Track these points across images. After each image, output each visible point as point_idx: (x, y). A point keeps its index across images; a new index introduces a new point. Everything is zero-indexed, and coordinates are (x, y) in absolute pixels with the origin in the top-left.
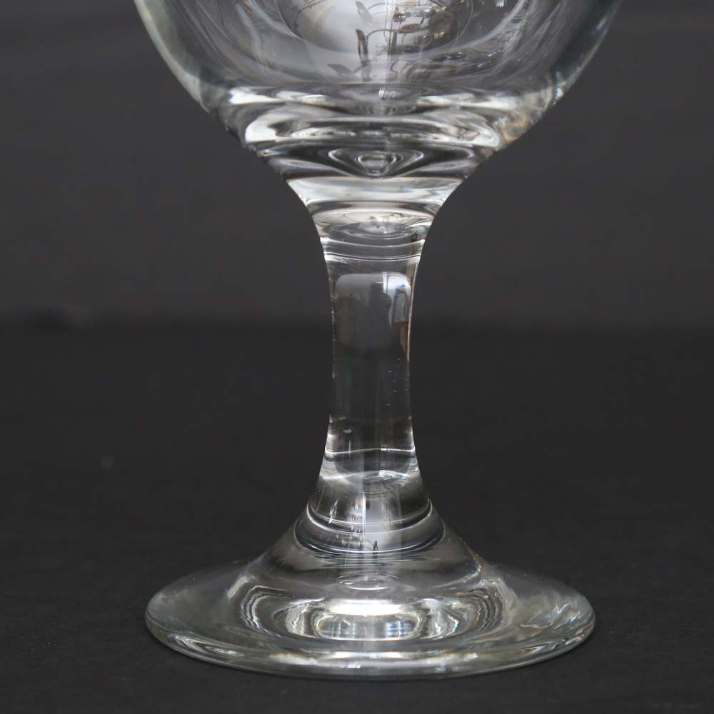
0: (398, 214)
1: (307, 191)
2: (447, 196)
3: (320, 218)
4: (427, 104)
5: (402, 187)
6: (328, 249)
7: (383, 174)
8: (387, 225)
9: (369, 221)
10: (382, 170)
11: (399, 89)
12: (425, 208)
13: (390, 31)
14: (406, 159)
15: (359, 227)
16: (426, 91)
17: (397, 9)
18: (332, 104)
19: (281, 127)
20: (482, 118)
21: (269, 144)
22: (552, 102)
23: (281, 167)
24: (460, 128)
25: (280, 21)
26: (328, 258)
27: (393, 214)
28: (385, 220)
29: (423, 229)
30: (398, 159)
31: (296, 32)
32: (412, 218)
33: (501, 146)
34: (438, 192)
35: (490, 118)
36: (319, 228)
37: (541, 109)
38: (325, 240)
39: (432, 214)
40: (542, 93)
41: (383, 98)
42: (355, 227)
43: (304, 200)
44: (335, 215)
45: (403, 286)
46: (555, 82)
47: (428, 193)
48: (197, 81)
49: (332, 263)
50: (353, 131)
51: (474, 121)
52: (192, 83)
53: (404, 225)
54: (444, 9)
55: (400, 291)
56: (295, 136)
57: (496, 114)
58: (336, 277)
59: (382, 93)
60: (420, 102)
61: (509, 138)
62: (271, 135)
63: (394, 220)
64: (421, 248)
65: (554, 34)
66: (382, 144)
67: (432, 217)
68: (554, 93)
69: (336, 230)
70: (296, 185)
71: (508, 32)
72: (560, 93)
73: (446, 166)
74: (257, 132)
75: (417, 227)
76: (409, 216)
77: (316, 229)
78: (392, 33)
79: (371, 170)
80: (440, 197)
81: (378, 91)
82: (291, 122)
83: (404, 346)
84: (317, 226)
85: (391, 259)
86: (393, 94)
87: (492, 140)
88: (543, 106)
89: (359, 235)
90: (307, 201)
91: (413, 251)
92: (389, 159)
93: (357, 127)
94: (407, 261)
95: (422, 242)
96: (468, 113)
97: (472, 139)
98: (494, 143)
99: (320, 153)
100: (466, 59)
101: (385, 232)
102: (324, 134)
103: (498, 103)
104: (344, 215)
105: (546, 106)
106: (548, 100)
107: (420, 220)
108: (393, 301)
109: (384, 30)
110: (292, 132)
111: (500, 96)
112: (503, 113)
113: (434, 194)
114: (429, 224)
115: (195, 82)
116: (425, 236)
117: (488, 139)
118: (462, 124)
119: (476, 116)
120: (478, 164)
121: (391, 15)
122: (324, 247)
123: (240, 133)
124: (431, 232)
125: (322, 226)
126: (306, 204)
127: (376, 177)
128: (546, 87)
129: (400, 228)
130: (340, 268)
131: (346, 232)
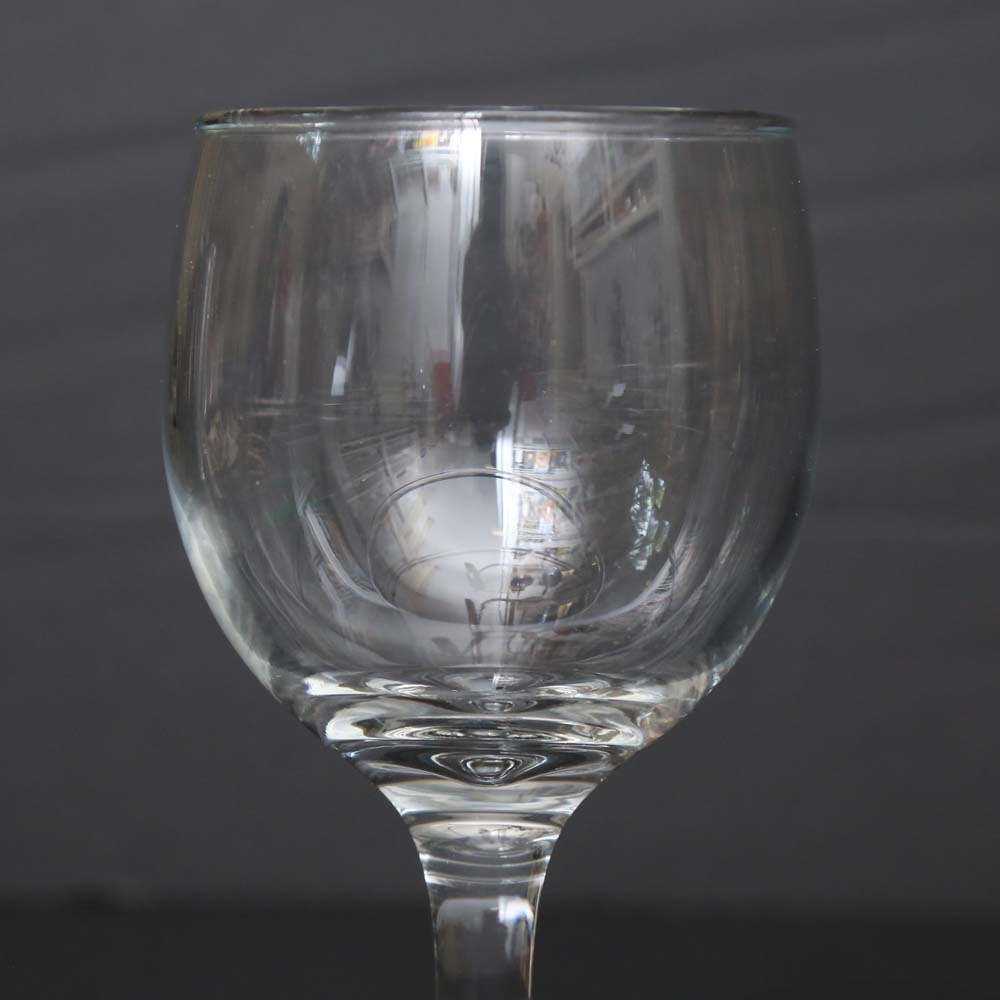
0: (516, 827)
1: (403, 799)
2: (578, 804)
3: (419, 832)
4: (552, 696)
5: (521, 795)
6: (429, 869)
7: (496, 780)
8: (503, 840)
9: (480, 835)
10: (497, 776)
11: (516, 674)
12: (552, 819)
13: (507, 600)
14: (526, 764)
15: (468, 843)
16: (551, 678)
17: (515, 570)
18: (434, 697)
19: (369, 725)
20: (621, 713)
21: (356, 745)
22: (707, 690)
23: (370, 771)
24: (593, 725)
25: (373, 590)
26: (430, 878)
27: (510, 827)
28: (501, 834)
29: (548, 843)
30: (517, 763)
31: (392, 601)
32: (535, 831)
33: (645, 744)
34: (569, 800)
35: (631, 713)
36: (418, 843)
37: (694, 700)
38: (424, 857)
39: (559, 825)
40: (695, 678)
41: (498, 688)
42: (463, 842)
43: (399, 809)
44: (438, 828)
45: (524, 913)
46: (710, 666)
47: (556, 802)
48: (267, 664)
49: (434, 886)
50: (460, 732)
51: (610, 716)
52: (260, 665)
53: (525, 839)
54: (571, 571)
55: (519, 920)
56: (388, 735)
57: (637, 708)
58: (438, 903)
59: (497, 678)
60: (543, 693)
61: (653, 735)
62: (358, 734)
63: (513, 833)
64: (546, 868)
65: (707, 606)
66: (498, 746)
67: (559, 830)
68: (710, 679)
69: (438, 846)
70: (389, 791)
71: (651, 604)
72: (717, 680)
73: (578, 770)
74: (340, 729)
75: (540, 842)
76: (531, 829)
77: (414, 844)
78: (509, 603)
79: (482, 776)
80: (570, 806)
81: (492, 678)
82: (383, 719)
83: (524, 975)
84: (415, 840)
85: (509, 881)
86: (510, 680)
87: (634, 739)
88: (696, 697)
89: (468, 853)
90: (402, 810)
91: (537, 870)
92: (505, 764)
93: (466, 727)
94: (528, 884)
95: (548, 858)
96: (604, 708)
97: (608, 737)
98: (637, 742)
99: (421, 756)
100: (599, 632)
101: (501, 849)
102: (424, 734)
103: (639, 694)
104: (449, 828)
105: (699, 697)
106: (702, 689)
107: (546, 833)
108: (510, 930)
109: (500, 599)
110: (385, 731)
111: (641, 686)
112: (647, 706)
113: (564, 803)
114: (555, 837)
115: (264, 667)
116: (551, 852)
117: (629, 737)
118: (596, 721)
119: (614, 710)
120: (614, 767)
121: (507, 582)
122: (424, 865)
123: (319, 730)
124: (557, 847)
125: (421, 841)
126: (402, 813)
127: (489, 784)
128: (700, 671)
129: (520, 843)
130: (443, 892)
131: (452, 848)
